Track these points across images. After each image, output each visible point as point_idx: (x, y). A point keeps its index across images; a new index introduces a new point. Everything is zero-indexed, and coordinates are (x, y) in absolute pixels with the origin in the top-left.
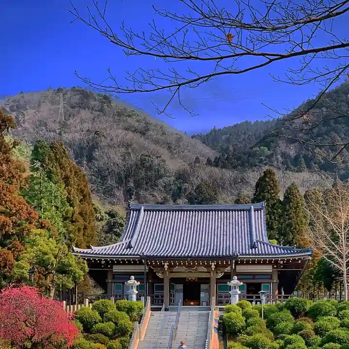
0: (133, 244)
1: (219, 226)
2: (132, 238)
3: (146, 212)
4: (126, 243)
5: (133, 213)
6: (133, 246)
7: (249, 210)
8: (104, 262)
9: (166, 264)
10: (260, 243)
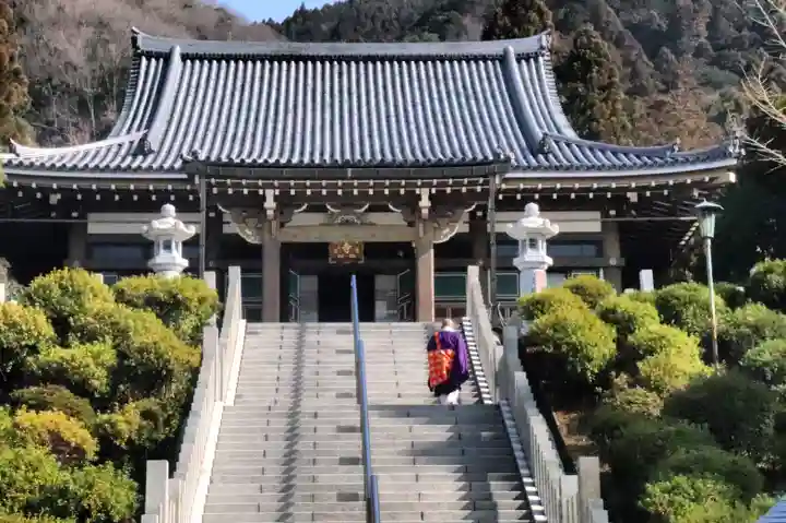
0: (154, 140)
1: (418, 100)
2: (148, 127)
3: (189, 62)
4: (132, 143)
5: (148, 67)
6: (155, 147)
7: (503, 59)
8: (59, 196)
9: (270, 194)
10: (557, 143)
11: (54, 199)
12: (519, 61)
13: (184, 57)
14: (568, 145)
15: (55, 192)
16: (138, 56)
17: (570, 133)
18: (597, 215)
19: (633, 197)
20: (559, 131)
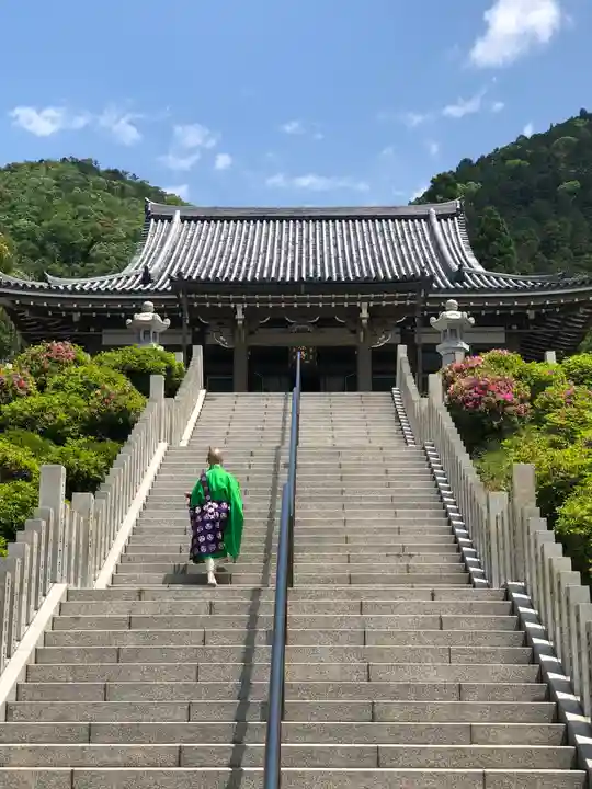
3: (186, 222)
4: (137, 276)
5: (156, 226)
6: (154, 278)
7: (427, 218)
8: (79, 314)
9: (240, 307)
10: (470, 275)
11: (76, 317)
12: (439, 220)
13: (183, 219)
14: (479, 276)
15: (76, 311)
16: (148, 219)
17: (480, 269)
18: (502, 329)
19: (531, 314)
20: (470, 266)
